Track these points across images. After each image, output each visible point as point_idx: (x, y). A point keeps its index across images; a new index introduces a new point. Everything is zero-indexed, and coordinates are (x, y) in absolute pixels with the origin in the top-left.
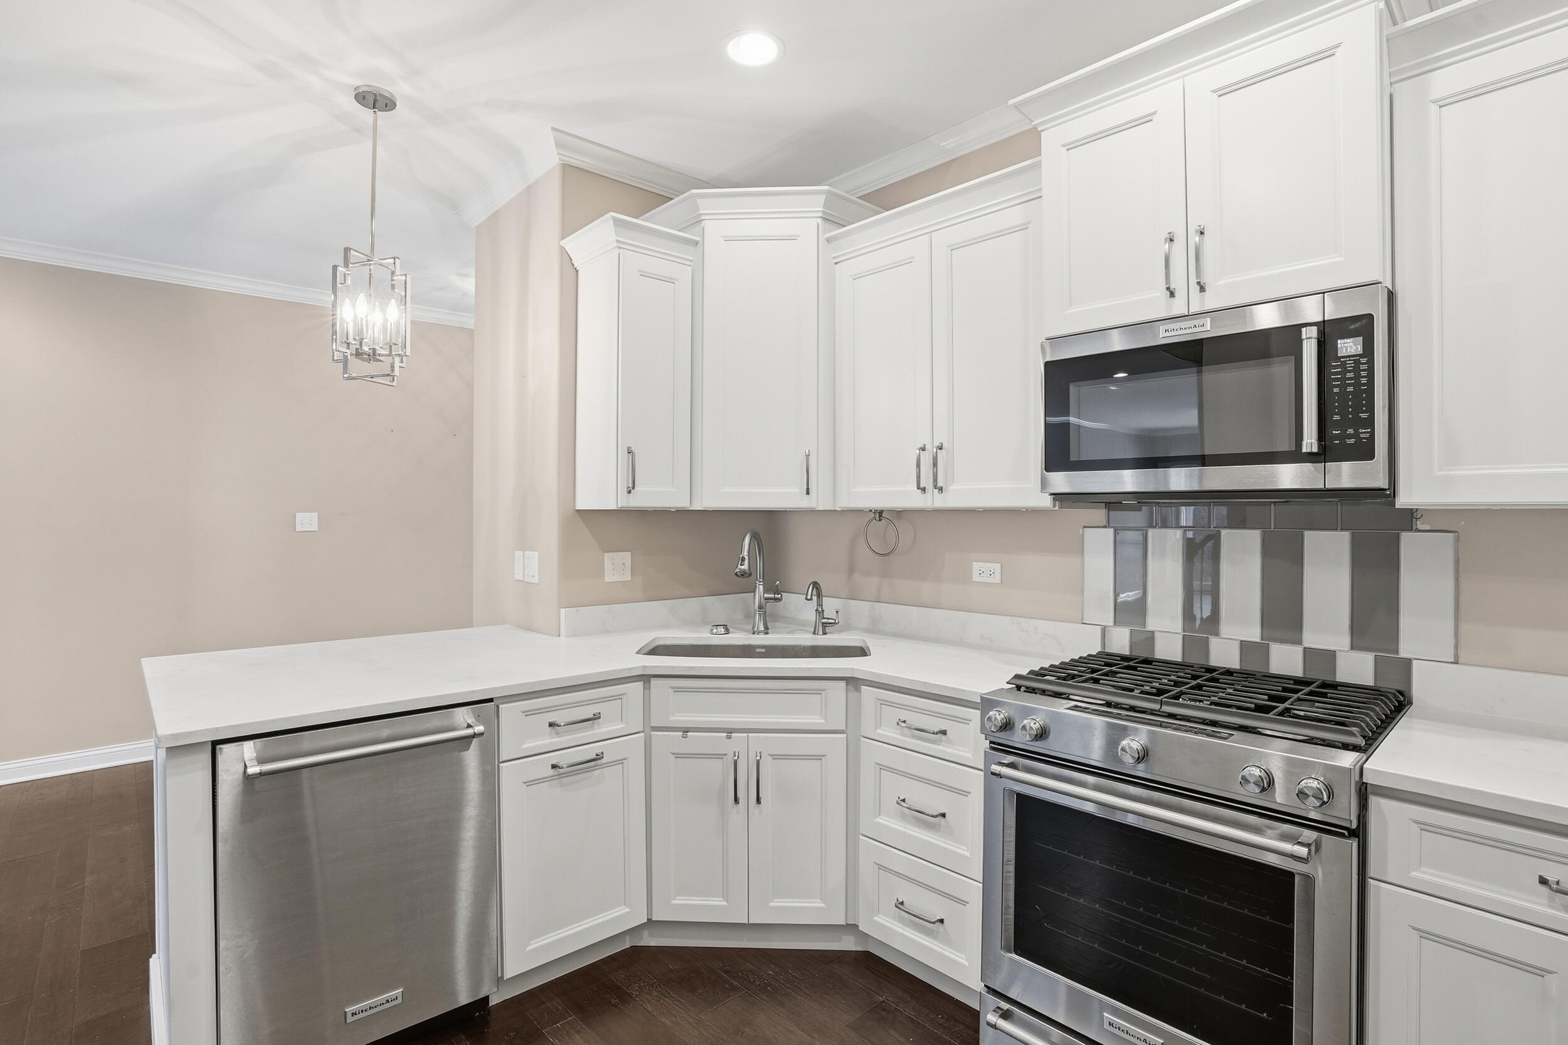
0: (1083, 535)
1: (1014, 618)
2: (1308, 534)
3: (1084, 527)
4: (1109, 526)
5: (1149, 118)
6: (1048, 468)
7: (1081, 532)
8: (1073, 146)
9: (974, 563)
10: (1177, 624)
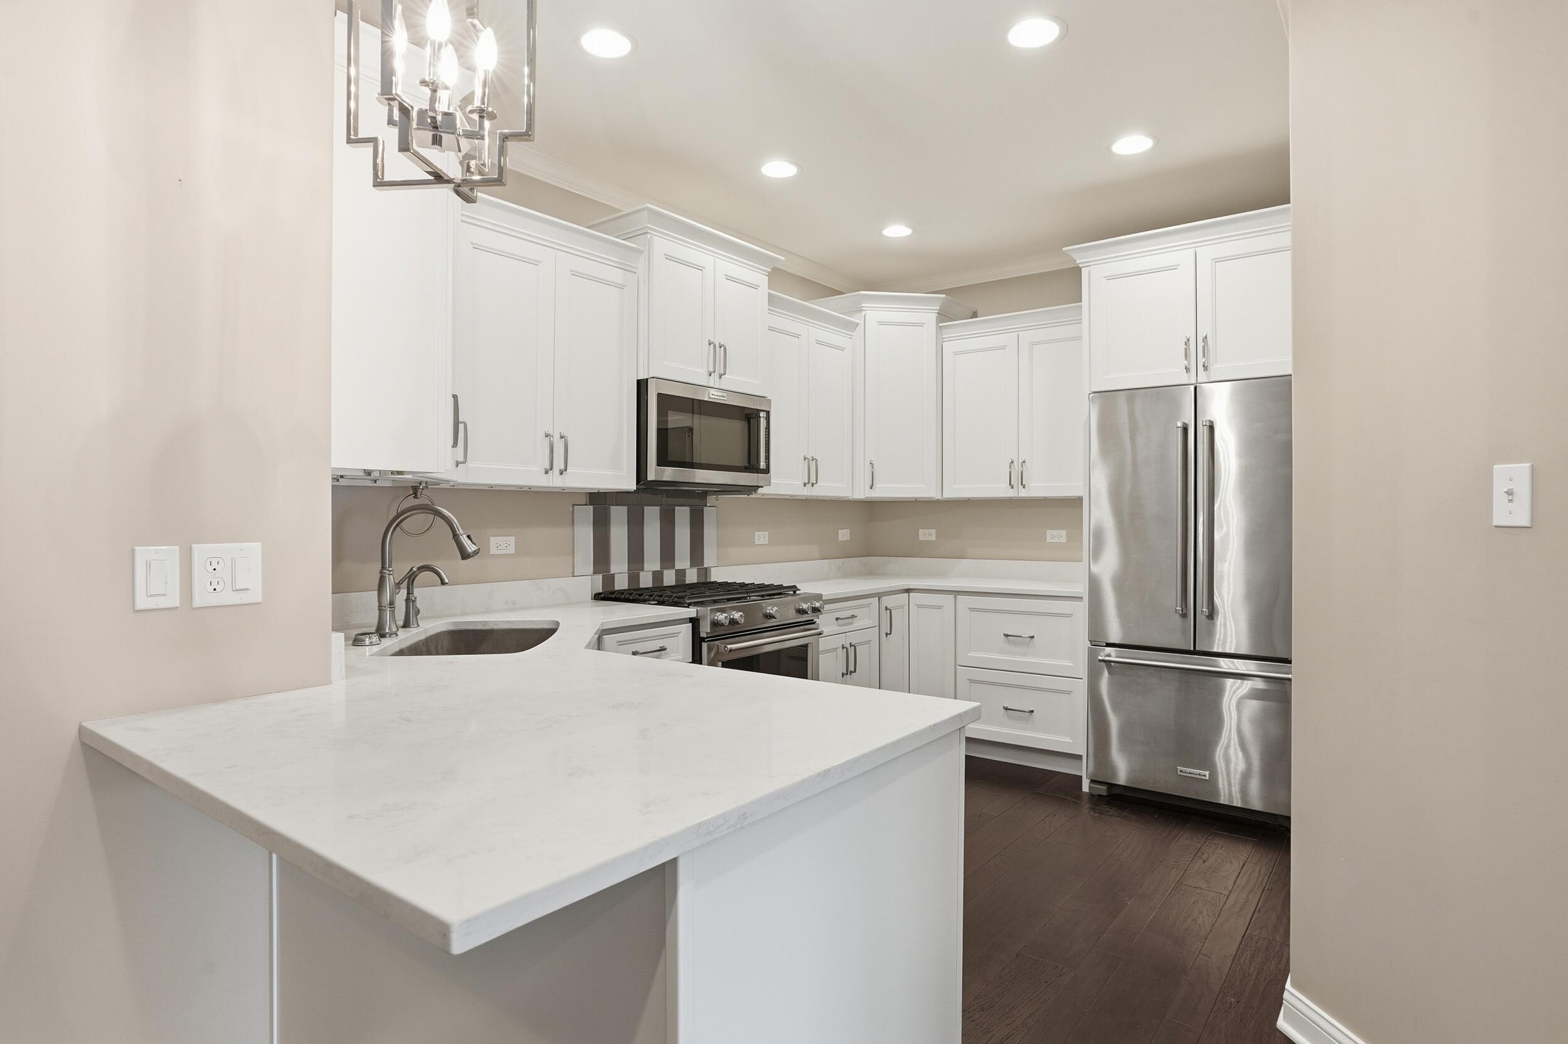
0: (573, 512)
1: (532, 581)
2: (676, 508)
3: (574, 505)
4: (590, 505)
5: (701, 268)
6: (659, 464)
7: (571, 509)
8: (668, 258)
9: (491, 538)
10: (625, 567)
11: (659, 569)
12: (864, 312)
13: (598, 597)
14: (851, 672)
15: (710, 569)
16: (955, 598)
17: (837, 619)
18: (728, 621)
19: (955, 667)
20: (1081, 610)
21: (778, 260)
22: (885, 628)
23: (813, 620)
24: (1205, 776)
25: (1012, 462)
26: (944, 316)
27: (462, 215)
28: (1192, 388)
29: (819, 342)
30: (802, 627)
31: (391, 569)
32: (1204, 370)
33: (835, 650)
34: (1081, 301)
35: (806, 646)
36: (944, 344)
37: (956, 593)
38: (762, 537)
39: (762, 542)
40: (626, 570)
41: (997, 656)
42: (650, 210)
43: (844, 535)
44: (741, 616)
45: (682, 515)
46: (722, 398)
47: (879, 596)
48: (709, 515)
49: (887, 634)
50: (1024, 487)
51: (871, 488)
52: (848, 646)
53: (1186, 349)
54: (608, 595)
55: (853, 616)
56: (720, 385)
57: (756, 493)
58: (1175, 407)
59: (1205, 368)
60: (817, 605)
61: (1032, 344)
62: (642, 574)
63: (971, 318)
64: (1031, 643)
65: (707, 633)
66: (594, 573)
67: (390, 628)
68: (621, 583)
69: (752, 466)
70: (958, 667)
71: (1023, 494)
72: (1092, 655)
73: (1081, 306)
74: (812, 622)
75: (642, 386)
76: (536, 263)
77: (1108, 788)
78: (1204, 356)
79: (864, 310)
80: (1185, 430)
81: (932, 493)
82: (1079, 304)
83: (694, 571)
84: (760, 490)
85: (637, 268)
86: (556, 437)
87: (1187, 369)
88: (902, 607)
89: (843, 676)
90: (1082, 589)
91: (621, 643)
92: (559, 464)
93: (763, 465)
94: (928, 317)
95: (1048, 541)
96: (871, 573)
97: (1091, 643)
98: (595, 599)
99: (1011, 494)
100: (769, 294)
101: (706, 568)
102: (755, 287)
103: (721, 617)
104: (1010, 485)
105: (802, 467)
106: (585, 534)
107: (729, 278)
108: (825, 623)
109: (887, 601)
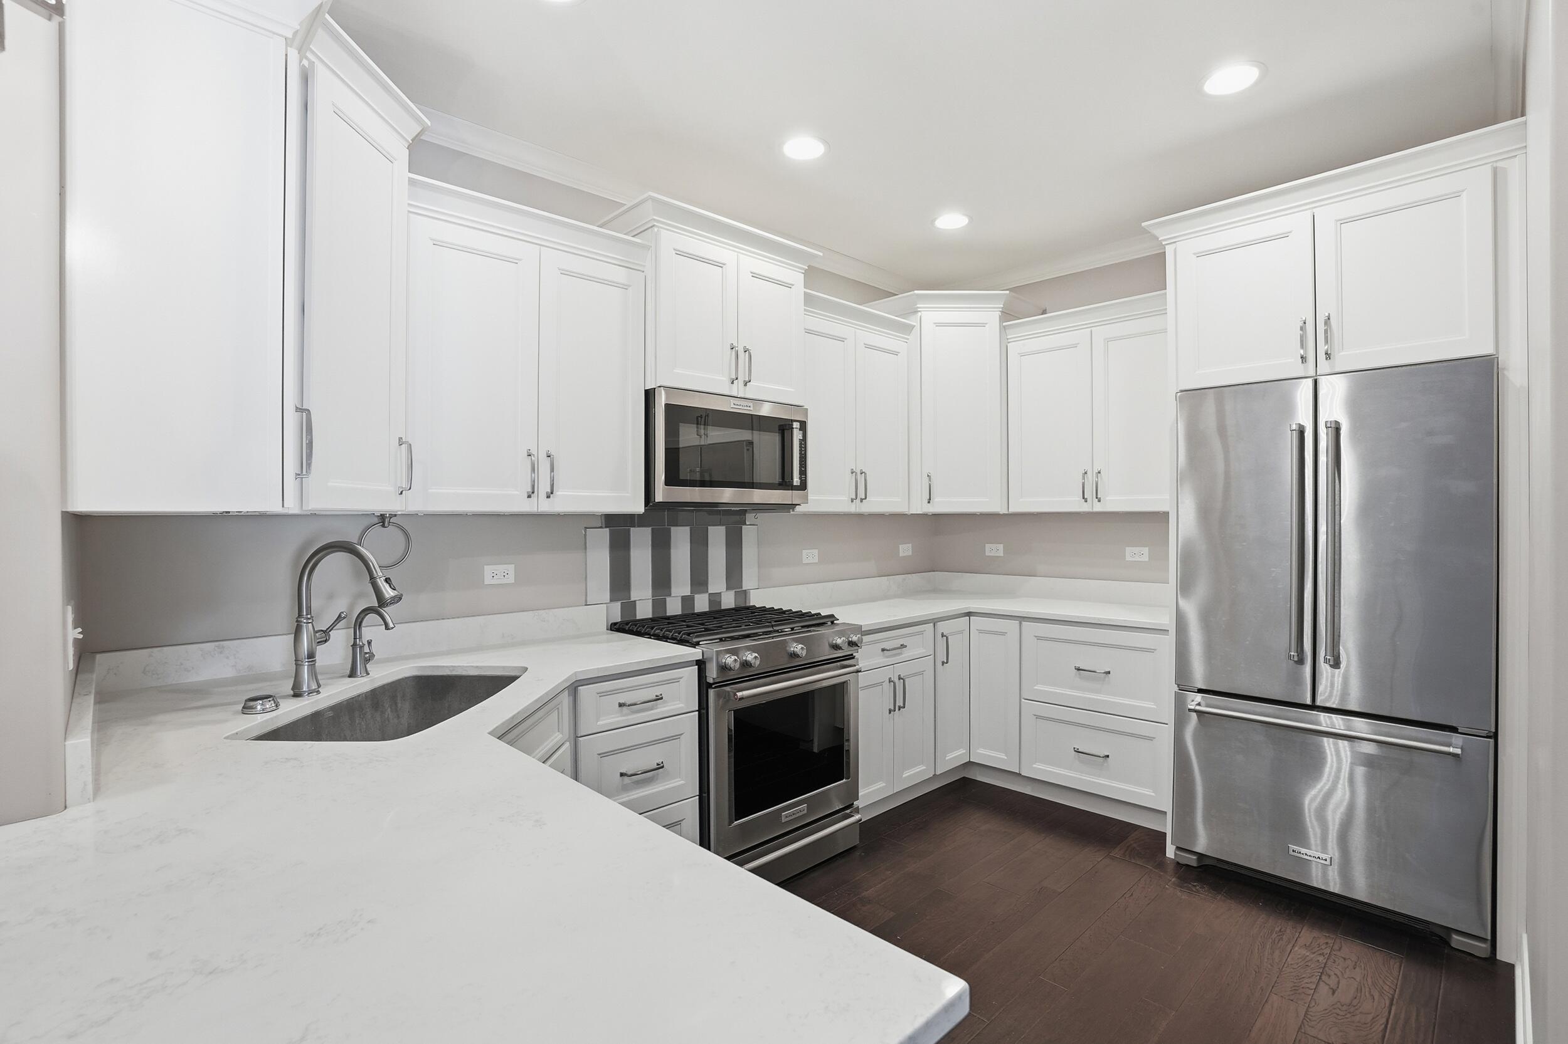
0: (585, 535)
1: (535, 612)
2: (710, 528)
3: (586, 528)
4: (606, 527)
5: (722, 265)
6: (668, 482)
7: (584, 533)
8: (679, 253)
9: (485, 567)
10: (648, 593)
11: (689, 594)
12: (920, 314)
13: (616, 627)
14: (900, 708)
15: (750, 592)
16: (1020, 623)
17: (883, 650)
18: (737, 665)
19: (1020, 700)
20: (1167, 645)
21: (816, 256)
22: (942, 657)
23: (852, 655)
24: (1326, 860)
25: (1086, 473)
26: (1007, 315)
27: (409, 205)
28: (1310, 382)
29: (868, 346)
30: (838, 664)
31: (309, 616)
32: (1326, 359)
33: (881, 684)
34: (1166, 289)
35: (843, 685)
36: (1009, 345)
37: (1022, 619)
38: (810, 555)
39: (810, 560)
40: (651, 597)
41: (1069, 692)
42: (654, 199)
43: (905, 550)
44: (756, 657)
45: (717, 535)
46: (746, 408)
47: (935, 621)
48: (749, 533)
49: (943, 663)
50: (1099, 501)
51: (929, 502)
52: (896, 680)
53: (1302, 336)
54: (628, 626)
55: (903, 646)
56: (745, 394)
57: (793, 511)
58: (1287, 407)
59: (1328, 355)
60: (855, 638)
61: (1108, 340)
62: (668, 599)
63: (1042, 314)
64: (1107, 679)
65: (714, 679)
66: (611, 600)
67: (308, 687)
68: (644, 611)
69: (785, 483)
70: (1023, 700)
71: (1098, 508)
72: (1180, 703)
73: (1166, 294)
74: (851, 657)
75: (649, 396)
76: (515, 261)
77: (1198, 858)
78: (1326, 342)
79: (920, 311)
80: (1301, 433)
81: (995, 506)
82: (1163, 292)
83: (731, 594)
84: (798, 508)
85: (644, 266)
86: (542, 456)
87: (1303, 359)
88: (961, 632)
89: (890, 713)
90: (1167, 620)
91: (602, 694)
92: (544, 487)
93: (796, 481)
94: (991, 316)
95: (1127, 559)
96: (935, 591)
97: (1178, 687)
98: (611, 630)
99: (1085, 508)
100: (805, 293)
101: (745, 590)
102: (789, 286)
103: (730, 660)
104: (1084, 498)
105: (849, 480)
106: (600, 559)
107: (755, 275)
108: (865, 658)
109: (943, 627)
